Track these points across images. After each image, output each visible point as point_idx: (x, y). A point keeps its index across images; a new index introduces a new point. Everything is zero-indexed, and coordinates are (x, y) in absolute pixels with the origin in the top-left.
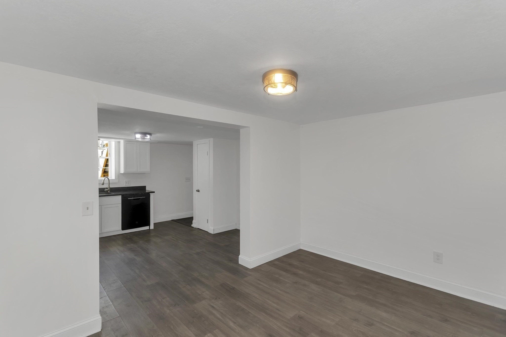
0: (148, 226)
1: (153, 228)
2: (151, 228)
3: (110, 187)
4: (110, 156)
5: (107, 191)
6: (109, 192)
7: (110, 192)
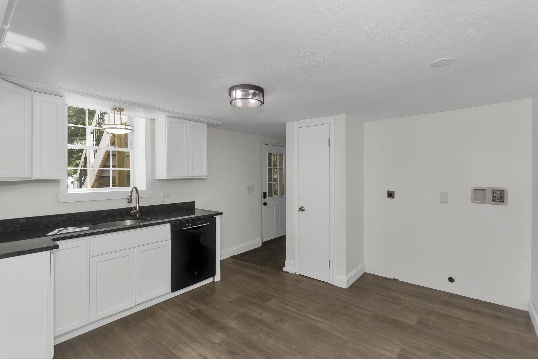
0: (212, 277)
1: (220, 280)
2: (216, 280)
3: (140, 206)
4: (132, 148)
5: (135, 214)
6: (138, 215)
7: (140, 215)
